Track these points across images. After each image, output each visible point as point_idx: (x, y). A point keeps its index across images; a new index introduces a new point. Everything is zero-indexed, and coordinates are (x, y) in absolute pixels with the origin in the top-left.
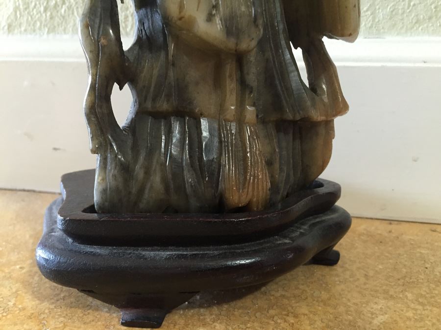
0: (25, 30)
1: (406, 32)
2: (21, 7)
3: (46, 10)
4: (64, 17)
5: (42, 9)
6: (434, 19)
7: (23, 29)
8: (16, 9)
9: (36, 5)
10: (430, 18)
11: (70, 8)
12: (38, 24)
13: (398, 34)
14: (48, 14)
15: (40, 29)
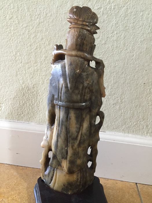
0: (11, 119)
1: (111, 131)
2: (10, 113)
3: (17, 115)
4: (22, 117)
5: (16, 115)
6: (117, 129)
7: (10, 119)
8: (8, 113)
9: (14, 113)
10: (116, 128)
11: (24, 115)
12: (15, 118)
13: (109, 131)
14: (18, 116)
15: (15, 119)
